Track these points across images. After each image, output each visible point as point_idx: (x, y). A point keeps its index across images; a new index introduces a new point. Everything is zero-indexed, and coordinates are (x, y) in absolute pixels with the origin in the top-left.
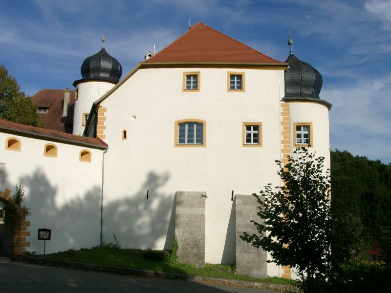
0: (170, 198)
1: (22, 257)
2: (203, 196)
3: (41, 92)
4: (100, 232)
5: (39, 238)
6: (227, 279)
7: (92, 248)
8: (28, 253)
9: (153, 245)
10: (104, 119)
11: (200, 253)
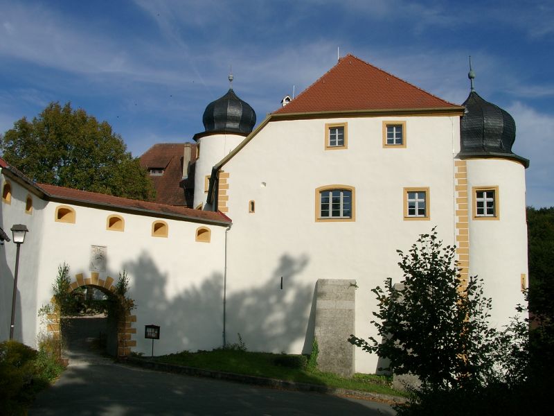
0: (309, 287)
1: (126, 358)
2: (352, 285)
3: (155, 148)
4: (223, 330)
5: (146, 337)
6: (378, 393)
7: (211, 350)
8: (134, 354)
9: (287, 348)
10: (227, 187)
11: (347, 358)
